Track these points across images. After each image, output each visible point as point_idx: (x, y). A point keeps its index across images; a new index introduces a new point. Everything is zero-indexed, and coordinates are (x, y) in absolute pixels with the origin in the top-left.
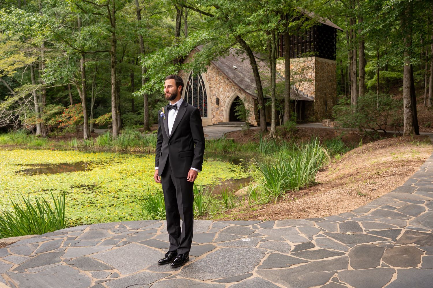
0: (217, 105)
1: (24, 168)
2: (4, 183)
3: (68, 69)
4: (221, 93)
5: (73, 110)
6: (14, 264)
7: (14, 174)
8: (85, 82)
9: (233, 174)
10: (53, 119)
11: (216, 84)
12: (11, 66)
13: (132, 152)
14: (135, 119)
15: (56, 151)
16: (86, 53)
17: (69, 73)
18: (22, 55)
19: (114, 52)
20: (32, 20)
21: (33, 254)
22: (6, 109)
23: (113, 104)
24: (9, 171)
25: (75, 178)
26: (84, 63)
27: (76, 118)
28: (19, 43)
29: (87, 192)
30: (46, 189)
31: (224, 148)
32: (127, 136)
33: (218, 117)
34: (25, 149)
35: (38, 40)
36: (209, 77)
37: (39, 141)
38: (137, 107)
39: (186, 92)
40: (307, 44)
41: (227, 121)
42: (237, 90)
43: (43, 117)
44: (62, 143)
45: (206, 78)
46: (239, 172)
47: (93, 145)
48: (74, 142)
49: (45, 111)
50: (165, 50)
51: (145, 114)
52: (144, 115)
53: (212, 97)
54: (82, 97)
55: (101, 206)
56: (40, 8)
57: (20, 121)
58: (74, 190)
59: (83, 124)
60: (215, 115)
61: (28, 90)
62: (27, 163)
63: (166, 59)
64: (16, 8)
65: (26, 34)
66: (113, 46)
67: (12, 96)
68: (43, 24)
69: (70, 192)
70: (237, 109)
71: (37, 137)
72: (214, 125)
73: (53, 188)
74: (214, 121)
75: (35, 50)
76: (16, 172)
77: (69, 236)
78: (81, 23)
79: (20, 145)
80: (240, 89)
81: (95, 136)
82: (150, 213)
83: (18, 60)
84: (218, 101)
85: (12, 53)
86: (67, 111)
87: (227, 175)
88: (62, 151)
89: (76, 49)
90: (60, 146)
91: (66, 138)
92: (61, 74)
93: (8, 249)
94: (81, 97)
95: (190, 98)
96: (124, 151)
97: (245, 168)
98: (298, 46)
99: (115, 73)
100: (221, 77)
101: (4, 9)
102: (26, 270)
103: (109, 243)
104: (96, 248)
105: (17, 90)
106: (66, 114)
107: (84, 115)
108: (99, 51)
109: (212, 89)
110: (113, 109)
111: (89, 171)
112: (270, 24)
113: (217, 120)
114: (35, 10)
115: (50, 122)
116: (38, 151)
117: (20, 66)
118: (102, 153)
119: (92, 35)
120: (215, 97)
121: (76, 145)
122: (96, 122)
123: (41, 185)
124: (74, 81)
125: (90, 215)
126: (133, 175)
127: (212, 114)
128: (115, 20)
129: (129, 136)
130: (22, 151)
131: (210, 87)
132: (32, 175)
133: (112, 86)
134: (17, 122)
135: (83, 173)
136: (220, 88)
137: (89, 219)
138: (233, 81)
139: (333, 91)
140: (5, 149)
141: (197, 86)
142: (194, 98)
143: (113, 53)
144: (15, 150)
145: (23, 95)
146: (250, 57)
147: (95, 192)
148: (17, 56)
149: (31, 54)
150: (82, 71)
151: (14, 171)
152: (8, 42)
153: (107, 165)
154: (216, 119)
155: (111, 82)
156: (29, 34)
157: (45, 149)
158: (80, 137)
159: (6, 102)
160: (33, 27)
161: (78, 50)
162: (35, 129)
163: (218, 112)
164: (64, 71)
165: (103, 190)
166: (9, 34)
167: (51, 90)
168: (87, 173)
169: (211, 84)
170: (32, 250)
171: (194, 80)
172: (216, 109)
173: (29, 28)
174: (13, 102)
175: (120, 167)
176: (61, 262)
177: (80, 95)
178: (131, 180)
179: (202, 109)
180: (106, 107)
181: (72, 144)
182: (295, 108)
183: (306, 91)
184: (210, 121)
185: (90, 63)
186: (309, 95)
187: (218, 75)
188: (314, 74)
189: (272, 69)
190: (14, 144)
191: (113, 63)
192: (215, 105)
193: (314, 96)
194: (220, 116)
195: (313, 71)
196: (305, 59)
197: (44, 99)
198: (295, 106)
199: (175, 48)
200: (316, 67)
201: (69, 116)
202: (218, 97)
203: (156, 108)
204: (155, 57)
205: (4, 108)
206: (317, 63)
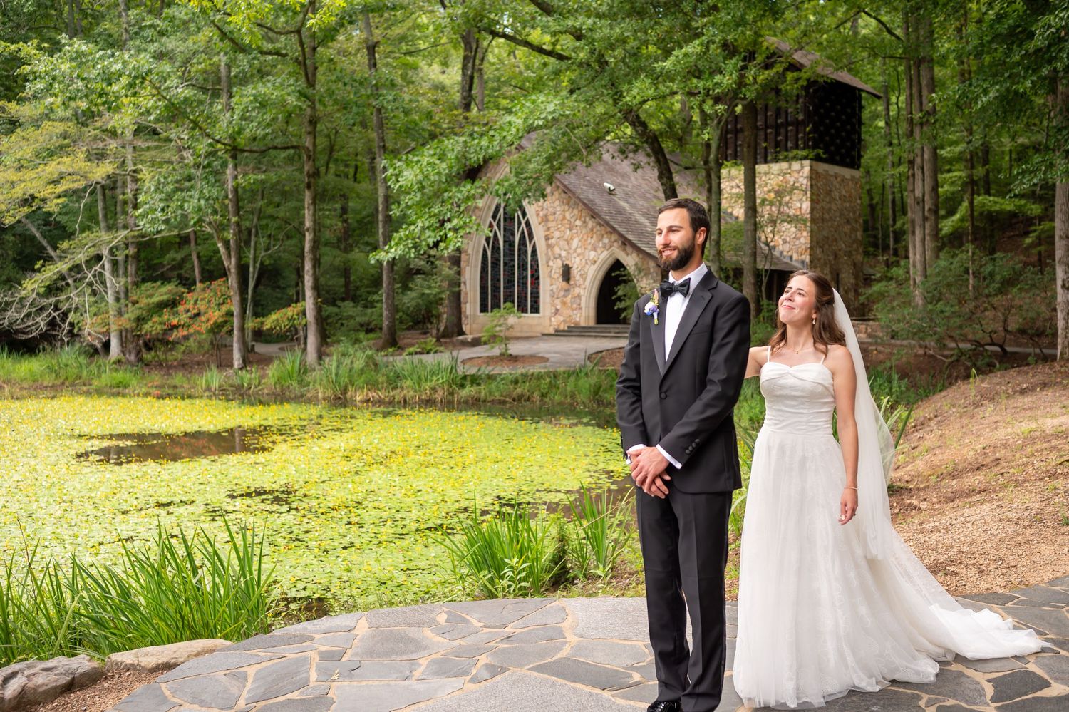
0: (564, 283)
1: (98, 444)
2: (52, 484)
3: (201, 192)
4: (575, 251)
5: (208, 295)
7: (74, 462)
8: (238, 224)
10: (156, 319)
11: (563, 228)
12: (52, 186)
13: (362, 401)
14: (359, 319)
15: (167, 401)
16: (243, 151)
17: (202, 202)
18: (82, 156)
19: (311, 148)
20: (113, 70)
21: (242, 703)
22: (38, 294)
23: (308, 280)
24: (58, 453)
25: (233, 472)
26: (236, 177)
27: (216, 315)
28: (71, 127)
29: (273, 509)
30: (165, 500)
31: (596, 393)
32: (347, 361)
33: (566, 312)
34: (88, 394)
35: (124, 120)
36: (545, 212)
37: (120, 376)
38: (358, 288)
39: (485, 250)
40: (790, 128)
41: (592, 323)
42: (616, 244)
43: (132, 313)
44: (178, 379)
45: (538, 215)
47: (259, 384)
48: (212, 377)
49: (135, 298)
50: (448, 143)
51: (385, 306)
52: (384, 309)
53: (551, 263)
54: (231, 264)
55: (323, 548)
56: (126, 40)
57: (72, 325)
58: (240, 504)
59: (232, 330)
60: (559, 307)
61: (94, 246)
62: (99, 431)
63: (450, 168)
64: (71, 39)
65: (96, 105)
66: (309, 133)
67: (48, 259)
68: (140, 78)
69: (230, 508)
70: (620, 293)
71: (114, 363)
72: (559, 333)
73: (184, 499)
74: (558, 322)
75: (113, 144)
76: (79, 456)
77: (322, 648)
78: (229, 76)
79: (73, 385)
80: (625, 243)
81: (265, 361)
83: (70, 170)
84: (567, 274)
85: (51, 154)
86: (190, 297)
88: (183, 398)
89: (218, 141)
90: (175, 387)
91: (189, 365)
92: (181, 207)
93: (162, 686)
94: (226, 264)
95: (496, 264)
96: (340, 401)
98: (766, 134)
99: (314, 203)
100: (576, 211)
101: (36, 41)
104: (414, 685)
105: (65, 245)
106: (190, 305)
107: (236, 309)
108: (275, 148)
109: (553, 241)
110: (309, 293)
111: (266, 453)
112: (718, 78)
113: (564, 321)
114: (114, 43)
115: (147, 327)
116: (120, 399)
117: (75, 186)
118: (287, 406)
119: (263, 105)
120: (559, 263)
121: (215, 385)
122: (267, 326)
123: (151, 492)
124: (210, 223)
125: (299, 573)
126: (381, 463)
127: (553, 305)
128: (316, 68)
129: (352, 363)
130: (81, 399)
131: (547, 238)
132: (120, 464)
133: (307, 234)
134: (66, 327)
135: (251, 457)
136: (572, 239)
137: (300, 585)
138: (607, 223)
139: (855, 246)
140: (37, 396)
141: (513, 234)
142: (505, 264)
143: (309, 151)
144: (62, 398)
145: (81, 258)
146: (658, 161)
147: (297, 509)
148: (66, 160)
149: (101, 156)
150: (230, 196)
151: (72, 452)
152: (46, 125)
153: (306, 436)
154: (562, 319)
155: (302, 223)
156: (104, 104)
157: (138, 395)
158: (224, 364)
159: (38, 277)
160: (115, 88)
161: (224, 144)
162: (107, 345)
163: (568, 299)
164: (191, 197)
165: (314, 503)
166: (52, 104)
167: (151, 243)
168: (260, 457)
169: (549, 229)
170: (235, 691)
171: (505, 219)
172: (562, 293)
173: (103, 89)
174: (55, 277)
175: (342, 442)
177: (224, 258)
178: (377, 477)
179: (526, 293)
180: (279, 287)
181: (207, 381)
182: (763, 289)
183: (787, 247)
184: (547, 322)
185: (252, 178)
186: (795, 257)
187: (566, 207)
188: (806, 206)
189: (710, 190)
190: (58, 382)
191: (309, 176)
192: (560, 283)
193: (808, 259)
194: (573, 310)
195: (804, 198)
196: (784, 165)
197: (132, 268)
198: (764, 284)
199: (474, 139)
200: (811, 185)
201: (195, 311)
202: (567, 262)
203: (410, 289)
204: (425, 163)
205: (33, 290)
206: (814, 176)
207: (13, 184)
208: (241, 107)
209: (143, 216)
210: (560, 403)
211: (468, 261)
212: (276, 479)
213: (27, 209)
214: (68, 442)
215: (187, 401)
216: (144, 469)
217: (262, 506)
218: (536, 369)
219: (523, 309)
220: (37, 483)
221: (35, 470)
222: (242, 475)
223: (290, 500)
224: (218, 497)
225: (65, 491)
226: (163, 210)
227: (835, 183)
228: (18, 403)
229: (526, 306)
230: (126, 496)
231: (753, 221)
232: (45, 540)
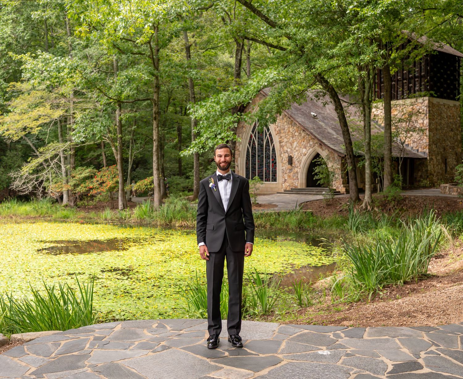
0: (289, 166)
1: (48, 245)
3: (102, 123)
4: (295, 149)
5: (107, 173)
6: (31, 367)
7: (36, 253)
8: (121, 138)
9: (311, 259)
10: (83, 185)
11: (288, 137)
12: (35, 121)
13: (179, 227)
14: (182, 185)
15: (85, 225)
16: (123, 102)
17: (102, 128)
18: (48, 107)
20: (60, 66)
21: (53, 355)
22: (29, 174)
23: (155, 165)
24: (30, 249)
25: (106, 260)
26: (120, 115)
27: (110, 183)
28: (45, 94)
29: (120, 278)
30: (72, 272)
31: (299, 224)
32: (172, 206)
33: (290, 181)
34: (50, 221)
35: (67, 89)
36: (279, 128)
37: (65, 212)
38: (185, 169)
39: (248, 149)
40: (416, 80)
41: (304, 187)
42: (316, 145)
43: (72, 182)
44: (92, 214)
45: (275, 130)
46: (319, 257)
47: (130, 217)
48: (107, 214)
49: (74, 175)
50: (221, 96)
51: (195, 178)
52: (194, 180)
53: (282, 155)
54: (118, 157)
55: (138, 297)
56: (71, 50)
57: (44, 188)
58: (106, 275)
59: (118, 191)
60: (286, 178)
61: (54, 150)
63: (222, 108)
64: (42, 52)
65: (53, 83)
66: (156, 92)
67: (37, 157)
68: (74, 69)
69: (100, 277)
70: (316, 171)
71: (64, 206)
72: (286, 192)
73: (80, 272)
74: (286, 186)
75: (63, 101)
76: (38, 251)
77: (97, 335)
78: (117, 66)
79: (44, 217)
80: (321, 144)
81: (133, 206)
82: (199, 309)
83: (44, 114)
84: (290, 160)
85: (37, 105)
86: (99, 174)
87: (302, 260)
88: (93, 224)
89: (111, 98)
90: (91, 218)
91: (99, 208)
92: (92, 130)
93: (25, 347)
94: (116, 158)
95: (254, 156)
96: (168, 226)
97: (328, 250)
98: (403, 84)
99: (158, 127)
100: (295, 128)
101: (29, 53)
102: (44, 375)
103: (144, 346)
104: (128, 352)
105: (41, 150)
106: (98, 179)
107: (120, 179)
108: (139, 100)
109: (283, 144)
110: (155, 172)
111: (125, 251)
113: (289, 186)
114: (64, 53)
115: (78, 189)
116: (64, 224)
117: (45, 121)
118: (141, 228)
119: (130, 80)
120: (287, 155)
121: (109, 217)
123: (67, 268)
124: (108, 138)
125: (124, 308)
126: (178, 257)
127: (283, 177)
128: (159, 60)
129: (175, 207)
130: (46, 224)
131: (280, 142)
132: (56, 255)
133: (154, 142)
134: (41, 189)
136: (293, 142)
137: (122, 313)
138: (312, 133)
140: (26, 222)
141: (263, 140)
142: (259, 156)
143: (156, 101)
144: (38, 223)
145: (48, 156)
146: (335, 101)
147: (131, 278)
148: (41, 109)
149: (58, 107)
150: (118, 125)
151: (36, 249)
152: (33, 92)
153: (146, 243)
154: (288, 184)
155: (153, 138)
156: (57, 82)
157: (73, 222)
158: (114, 207)
159: (29, 165)
160: (62, 74)
161: (113, 99)
162: (61, 198)
163: (291, 174)
165: (140, 276)
166: (34, 83)
167: (81, 148)
168: (121, 253)
169: (281, 137)
170: (52, 350)
171: (259, 133)
172: (288, 171)
173: (57, 75)
174: (37, 165)
175: (162, 246)
176: (86, 368)
177: (115, 155)
178: (175, 263)
179: (269, 171)
180: (147, 169)
181: (105, 215)
182: (400, 168)
183: (415, 145)
184: (280, 186)
185: (128, 115)
186: (420, 150)
187: (290, 126)
188: (426, 121)
189: (365, 115)
190: (37, 215)
191: (155, 113)
192: (287, 166)
193: (427, 151)
194: (294, 180)
195: (425, 117)
196: (413, 100)
197: (72, 160)
198: (400, 165)
199: (233, 93)
200: (429, 111)
201: (101, 181)
202: (291, 155)
203: (208, 169)
204: (208, 106)
205: (27, 171)
206: (431, 105)
207: (18, 121)
208: (120, 81)
209: (75, 135)
210: (280, 229)
211: (239, 155)
212: (126, 264)
213: (24, 133)
214: (35, 244)
215: (95, 225)
216: (66, 257)
217: (115, 276)
218: (270, 211)
219: (268, 180)
220: (17, 263)
221: (18, 256)
222: (110, 261)
223: (129, 274)
224: (96, 271)
225: (28, 267)
226: (83, 132)
227: (444, 109)
228: (17, 225)
229: (269, 178)
230: (54, 269)
231: (389, 132)
232: (14, 288)
